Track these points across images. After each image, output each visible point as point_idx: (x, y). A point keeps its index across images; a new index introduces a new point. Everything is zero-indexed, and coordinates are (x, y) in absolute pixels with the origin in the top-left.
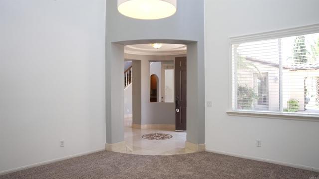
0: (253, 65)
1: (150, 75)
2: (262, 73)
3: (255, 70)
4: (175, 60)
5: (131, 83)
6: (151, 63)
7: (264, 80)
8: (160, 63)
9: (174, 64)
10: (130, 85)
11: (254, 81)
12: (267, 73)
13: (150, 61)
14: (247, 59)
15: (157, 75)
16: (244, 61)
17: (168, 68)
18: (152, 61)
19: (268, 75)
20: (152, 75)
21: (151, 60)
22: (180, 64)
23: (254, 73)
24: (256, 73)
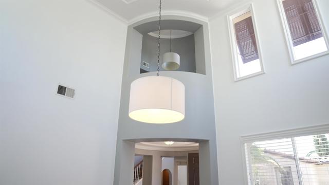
0: (272, 159)
1: (162, 170)
2: (284, 167)
3: (275, 163)
4: (188, 156)
5: (142, 179)
6: (163, 158)
7: (287, 175)
8: (173, 158)
9: (187, 160)
10: (140, 181)
11: (277, 177)
12: (290, 167)
13: (162, 157)
14: (266, 152)
15: (170, 170)
16: (263, 154)
17: (181, 164)
18: (163, 157)
19: (290, 170)
20: (165, 171)
21: (163, 155)
22: (193, 161)
23: (275, 168)
24: (277, 168)
